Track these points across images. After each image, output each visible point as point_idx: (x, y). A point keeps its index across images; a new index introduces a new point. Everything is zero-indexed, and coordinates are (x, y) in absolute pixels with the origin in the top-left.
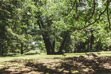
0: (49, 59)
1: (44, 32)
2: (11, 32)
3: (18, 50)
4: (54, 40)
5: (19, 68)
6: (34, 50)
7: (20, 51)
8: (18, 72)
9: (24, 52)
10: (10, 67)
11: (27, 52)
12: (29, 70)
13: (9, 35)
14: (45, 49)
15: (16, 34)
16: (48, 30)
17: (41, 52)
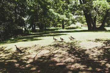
0: (90, 41)
1: (85, 7)
2: (53, 12)
3: (59, 24)
4: (95, 15)
5: (63, 56)
6: (75, 24)
7: (61, 25)
8: (62, 64)
9: (65, 26)
10: (55, 54)
11: (68, 26)
12: (73, 60)
13: (51, 14)
14: (86, 23)
15: (57, 14)
16: (89, 5)
17: (82, 26)
